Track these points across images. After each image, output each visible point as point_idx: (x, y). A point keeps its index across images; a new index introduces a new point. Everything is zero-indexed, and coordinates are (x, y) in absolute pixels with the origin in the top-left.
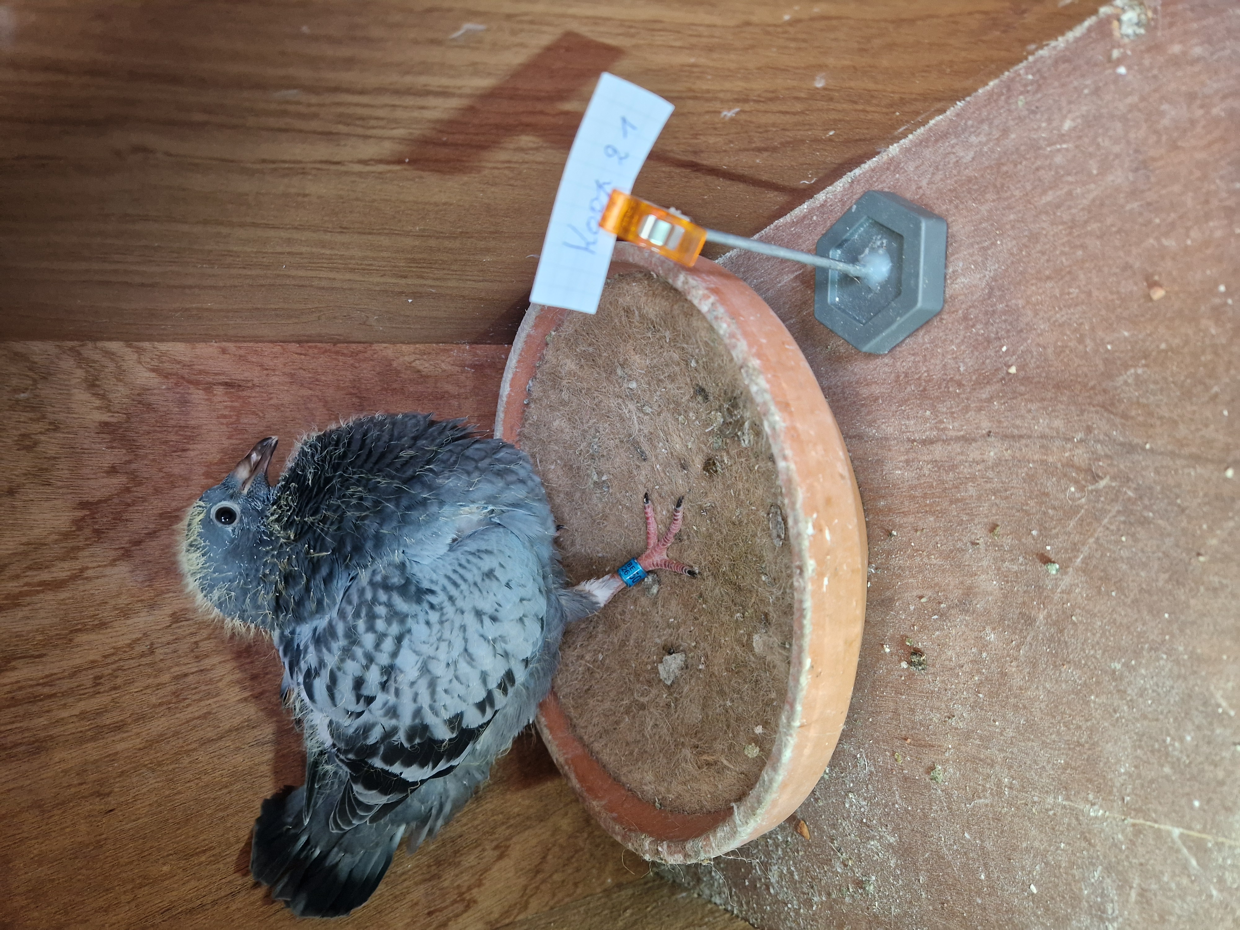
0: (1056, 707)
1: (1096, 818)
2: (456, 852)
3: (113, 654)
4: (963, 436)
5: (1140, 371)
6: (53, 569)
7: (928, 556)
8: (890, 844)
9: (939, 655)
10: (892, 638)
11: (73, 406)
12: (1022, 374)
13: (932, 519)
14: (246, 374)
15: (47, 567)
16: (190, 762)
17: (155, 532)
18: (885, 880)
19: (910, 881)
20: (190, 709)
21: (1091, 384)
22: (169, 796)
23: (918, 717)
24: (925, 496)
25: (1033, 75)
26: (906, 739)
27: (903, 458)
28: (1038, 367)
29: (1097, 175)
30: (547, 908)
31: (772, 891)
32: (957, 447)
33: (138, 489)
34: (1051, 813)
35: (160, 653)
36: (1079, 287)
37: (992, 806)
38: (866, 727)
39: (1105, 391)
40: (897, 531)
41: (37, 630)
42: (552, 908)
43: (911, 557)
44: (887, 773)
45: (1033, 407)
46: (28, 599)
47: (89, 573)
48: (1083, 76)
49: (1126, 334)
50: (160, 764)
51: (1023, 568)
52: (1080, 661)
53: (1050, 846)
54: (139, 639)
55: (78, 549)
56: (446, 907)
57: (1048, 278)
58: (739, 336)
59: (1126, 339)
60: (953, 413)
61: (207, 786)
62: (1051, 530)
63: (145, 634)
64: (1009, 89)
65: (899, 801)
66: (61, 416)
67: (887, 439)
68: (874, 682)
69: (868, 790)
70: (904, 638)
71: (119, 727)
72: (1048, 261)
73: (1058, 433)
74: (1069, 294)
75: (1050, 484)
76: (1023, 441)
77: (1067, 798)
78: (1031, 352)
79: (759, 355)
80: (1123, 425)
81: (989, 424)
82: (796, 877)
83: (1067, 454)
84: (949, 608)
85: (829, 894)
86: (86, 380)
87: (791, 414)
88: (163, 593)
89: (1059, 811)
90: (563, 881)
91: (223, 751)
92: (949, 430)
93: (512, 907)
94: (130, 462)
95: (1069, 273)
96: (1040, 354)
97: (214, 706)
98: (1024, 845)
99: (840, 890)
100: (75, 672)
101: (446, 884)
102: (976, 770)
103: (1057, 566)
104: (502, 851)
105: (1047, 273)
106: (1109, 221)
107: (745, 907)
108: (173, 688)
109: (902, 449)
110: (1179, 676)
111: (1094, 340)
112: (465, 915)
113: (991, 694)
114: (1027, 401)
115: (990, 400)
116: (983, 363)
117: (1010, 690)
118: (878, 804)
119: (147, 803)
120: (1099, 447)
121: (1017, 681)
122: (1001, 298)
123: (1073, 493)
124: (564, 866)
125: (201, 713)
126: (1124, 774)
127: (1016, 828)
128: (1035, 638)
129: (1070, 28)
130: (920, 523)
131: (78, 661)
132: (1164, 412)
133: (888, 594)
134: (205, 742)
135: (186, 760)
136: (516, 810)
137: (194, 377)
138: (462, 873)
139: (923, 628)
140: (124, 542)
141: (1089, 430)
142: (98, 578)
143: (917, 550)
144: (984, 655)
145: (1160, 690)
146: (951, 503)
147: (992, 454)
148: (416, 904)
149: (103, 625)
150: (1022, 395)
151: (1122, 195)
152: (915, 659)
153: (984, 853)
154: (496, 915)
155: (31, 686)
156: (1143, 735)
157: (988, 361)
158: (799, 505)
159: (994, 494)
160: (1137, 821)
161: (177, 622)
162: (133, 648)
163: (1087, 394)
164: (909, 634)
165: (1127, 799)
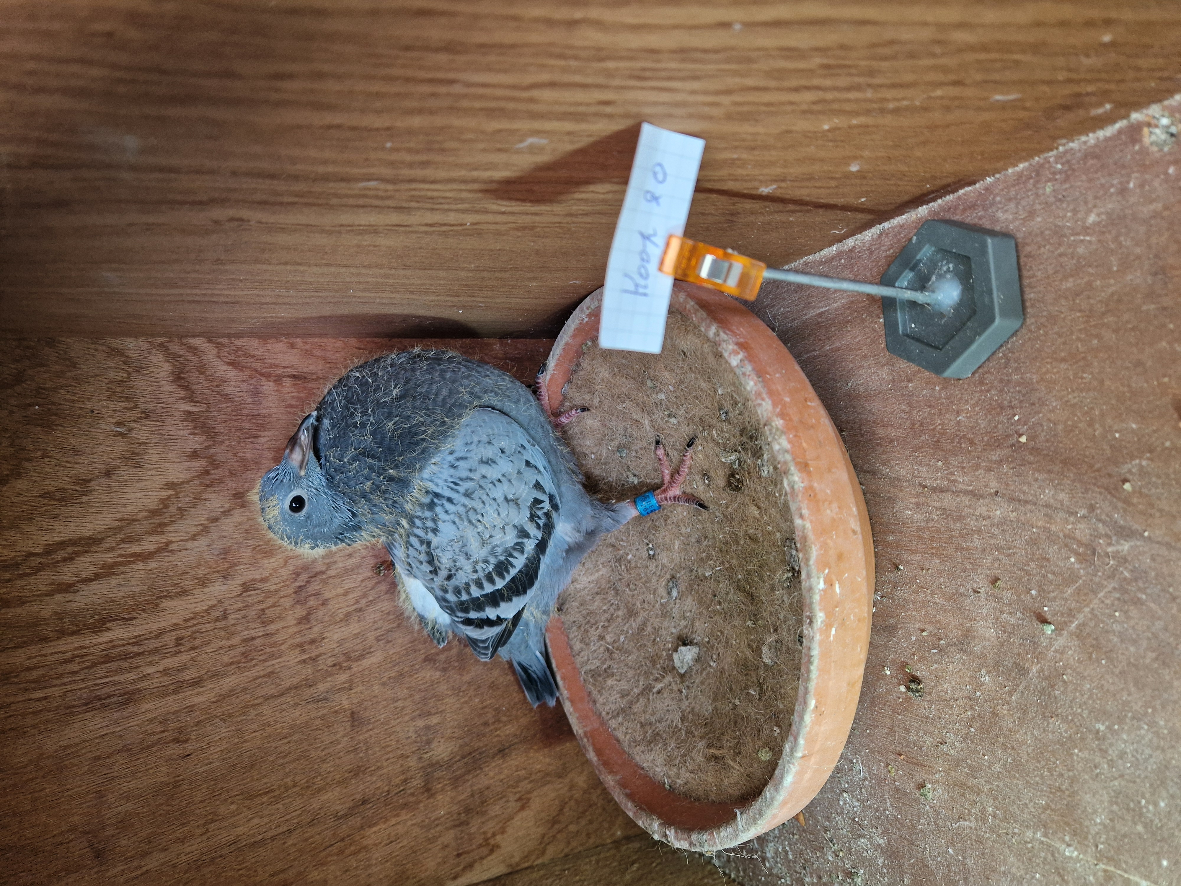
0: (1042, 753)
1: (1071, 858)
2: (483, 803)
3: (192, 618)
4: (972, 491)
5: (1144, 463)
6: (143, 542)
7: (932, 594)
8: (879, 845)
9: (936, 686)
10: (893, 662)
11: (162, 396)
12: (1032, 444)
13: (937, 561)
14: (312, 367)
15: (138, 541)
16: (256, 715)
17: (229, 510)
18: (872, 875)
19: (895, 881)
20: (257, 668)
21: (1098, 466)
22: (237, 743)
23: (912, 737)
24: (932, 539)
25: (1062, 164)
26: (900, 755)
27: (914, 500)
28: (1047, 441)
29: (1117, 271)
30: (562, 855)
31: (767, 864)
32: (966, 500)
33: (216, 471)
34: (1029, 846)
35: (232, 618)
36: (1092, 373)
37: (975, 829)
38: (863, 737)
39: (1110, 475)
40: (904, 566)
41: (129, 596)
42: (566, 856)
43: (916, 592)
44: (881, 781)
45: (1041, 477)
46: (122, 568)
47: (173, 547)
48: (1110, 175)
49: (1134, 426)
50: (230, 716)
51: (1020, 622)
52: (1067, 716)
53: (1026, 874)
54: (214, 606)
55: (165, 525)
56: (473, 850)
57: (1063, 360)
58: (765, 396)
59: (1133, 430)
60: (963, 468)
61: (270, 736)
62: (1049, 592)
63: (220, 602)
64: (1038, 174)
65: (890, 809)
66: (151, 406)
67: (899, 480)
68: (873, 698)
69: (861, 793)
70: (904, 664)
71: (197, 682)
72: (1064, 343)
73: (1062, 505)
74: (1082, 378)
75: (1052, 551)
76: (1029, 507)
77: (1045, 835)
78: (1042, 425)
79: (782, 415)
80: (1125, 510)
81: (998, 485)
82: (791, 857)
83: (1069, 527)
84: (948, 645)
85: (820, 878)
86: (173, 373)
87: (809, 473)
88: (235, 565)
89: (1037, 845)
90: (578, 832)
91: (284, 706)
92: (959, 483)
93: (531, 852)
94: (208, 447)
95: (1084, 358)
96: (1051, 429)
97: (277, 666)
98: (1003, 869)
99: (830, 876)
100: (160, 634)
101: (473, 830)
102: (963, 795)
103: (1053, 627)
104: (524, 803)
105: (1063, 354)
106: (1126, 317)
107: (742, 874)
108: (242, 650)
109: (913, 492)
110: (1158, 748)
111: (1103, 426)
112: (490, 858)
113: (981, 730)
114: (1035, 470)
115: (1000, 462)
116: (996, 427)
117: (1000, 730)
118: (870, 807)
119: (219, 749)
120: (1100, 525)
121: (1008, 724)
122: (1017, 369)
123: (1072, 563)
124: (578, 818)
125: (266, 672)
126: (1100, 824)
127: (996, 852)
128: (1027, 688)
129: (1102, 128)
130: (926, 563)
131: (163, 624)
132: (1164, 505)
133: (892, 621)
134: (268, 698)
135: (253, 713)
136: (538, 767)
137: (265, 370)
138: (488, 821)
139: (922, 658)
140: (202, 520)
141: (1092, 508)
142: (180, 550)
143: (922, 587)
144: (978, 694)
145: (1139, 756)
146: (957, 550)
147: (998, 513)
148: (447, 846)
149: (184, 593)
150: (1029, 463)
151: (1139, 296)
152: (913, 686)
153: (965, 869)
154: (516, 859)
155: (123, 645)
156: (1120, 793)
157: (1000, 426)
158: (811, 562)
159: (998, 550)
160: (1109, 868)
161: (246, 591)
162: (209, 614)
163: (1093, 475)
164: (909, 662)
165: (1101, 846)
